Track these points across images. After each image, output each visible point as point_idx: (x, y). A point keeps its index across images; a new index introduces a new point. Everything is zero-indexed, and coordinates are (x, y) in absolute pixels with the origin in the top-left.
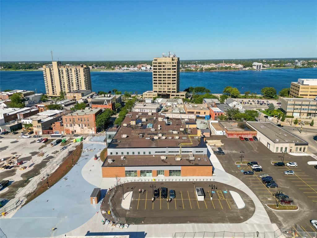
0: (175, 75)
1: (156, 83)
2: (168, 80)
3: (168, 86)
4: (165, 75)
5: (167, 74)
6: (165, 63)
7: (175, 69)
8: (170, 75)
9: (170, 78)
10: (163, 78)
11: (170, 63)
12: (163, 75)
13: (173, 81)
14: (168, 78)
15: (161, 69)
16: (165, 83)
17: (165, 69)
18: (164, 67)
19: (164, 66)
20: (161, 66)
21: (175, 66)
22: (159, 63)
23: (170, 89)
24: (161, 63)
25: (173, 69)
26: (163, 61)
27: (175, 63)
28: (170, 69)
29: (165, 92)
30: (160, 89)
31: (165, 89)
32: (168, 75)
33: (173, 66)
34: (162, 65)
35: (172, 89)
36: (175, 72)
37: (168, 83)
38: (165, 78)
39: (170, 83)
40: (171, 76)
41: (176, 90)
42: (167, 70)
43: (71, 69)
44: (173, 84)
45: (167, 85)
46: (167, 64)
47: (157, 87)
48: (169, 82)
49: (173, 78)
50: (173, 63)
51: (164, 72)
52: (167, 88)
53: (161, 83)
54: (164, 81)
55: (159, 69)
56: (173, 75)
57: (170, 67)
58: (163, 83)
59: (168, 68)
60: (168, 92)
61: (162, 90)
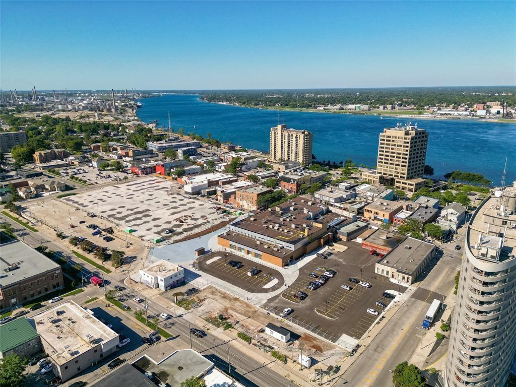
0: (407, 155)
1: (382, 162)
2: (396, 161)
3: (396, 169)
4: (394, 153)
5: (396, 151)
6: (396, 137)
7: (407, 147)
8: (400, 154)
9: (400, 158)
10: (391, 156)
11: (402, 138)
12: (392, 153)
13: (403, 162)
14: (397, 157)
15: (389, 145)
16: (393, 164)
17: (395, 145)
18: (393, 143)
19: (393, 141)
20: (389, 141)
21: (408, 143)
22: (388, 137)
23: (398, 173)
24: (390, 137)
25: (404, 146)
26: (393, 134)
27: (408, 139)
28: (401, 146)
29: (392, 175)
30: (385, 170)
32: (398, 154)
33: (405, 142)
34: (391, 139)
35: (401, 173)
36: (407, 151)
37: (397, 165)
38: (394, 157)
39: (399, 165)
40: (401, 156)
41: (405, 176)
42: (396, 147)
43: (292, 135)
44: (402, 166)
45: (394, 166)
46: (397, 140)
47: (383, 168)
48: (397, 163)
49: (403, 158)
50: (406, 139)
51: (392, 149)
52: (394, 170)
53: (387, 163)
54: (391, 160)
55: (387, 144)
56: (404, 154)
57: (401, 144)
58: (391, 164)
59: (399, 144)
60: (395, 176)
61: (388, 173)
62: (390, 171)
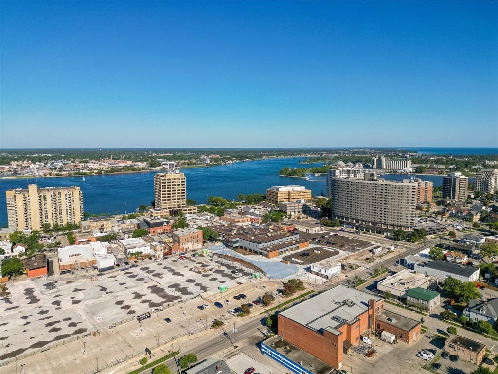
0: (184, 190)
1: (166, 200)
2: (177, 196)
3: (178, 202)
4: (175, 191)
5: (176, 189)
6: (174, 179)
7: (184, 184)
9: (179, 193)
10: (173, 194)
12: (173, 191)
14: (178, 193)
15: (170, 185)
16: (175, 199)
17: (175, 185)
18: (173, 184)
19: (173, 182)
20: (170, 182)
21: (184, 182)
22: (168, 180)
23: (179, 205)
24: (170, 179)
25: (182, 185)
26: (173, 177)
28: (179, 185)
29: (175, 208)
30: (169, 205)
31: (174, 205)
32: (178, 190)
33: (182, 182)
34: (171, 181)
35: (182, 204)
36: (184, 187)
37: (178, 199)
38: (175, 193)
39: (180, 199)
40: (181, 192)
41: (186, 205)
42: (176, 186)
44: (182, 199)
45: (177, 200)
46: (176, 180)
47: (167, 204)
48: (178, 198)
50: (182, 179)
51: (173, 188)
52: (177, 203)
53: (170, 200)
54: (173, 196)
55: (168, 185)
56: (182, 190)
58: (173, 199)
59: (178, 183)
60: (178, 207)
62: (173, 205)
